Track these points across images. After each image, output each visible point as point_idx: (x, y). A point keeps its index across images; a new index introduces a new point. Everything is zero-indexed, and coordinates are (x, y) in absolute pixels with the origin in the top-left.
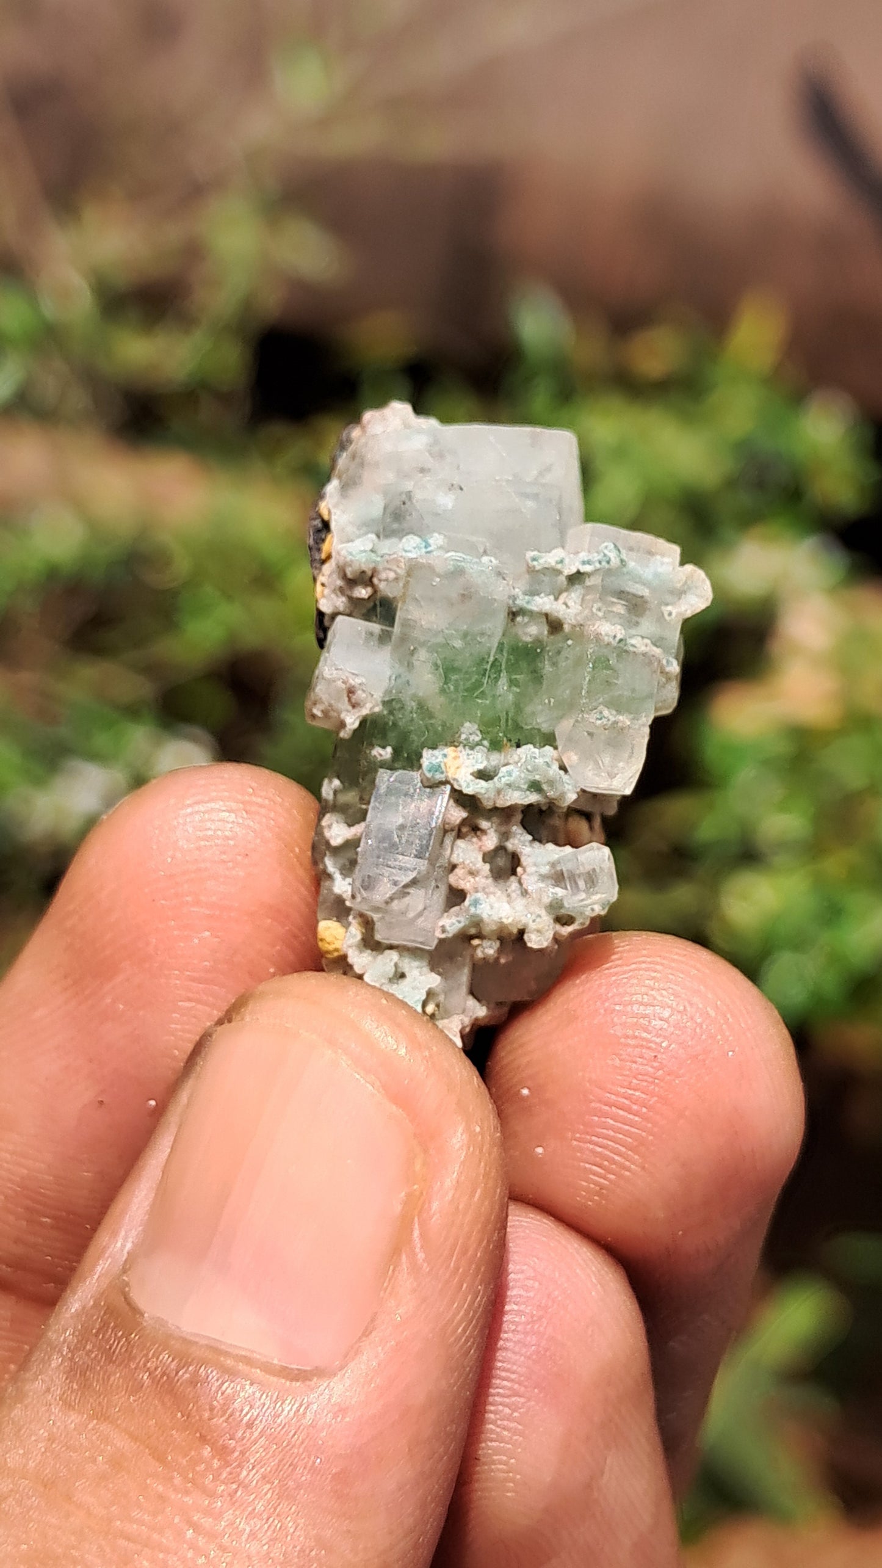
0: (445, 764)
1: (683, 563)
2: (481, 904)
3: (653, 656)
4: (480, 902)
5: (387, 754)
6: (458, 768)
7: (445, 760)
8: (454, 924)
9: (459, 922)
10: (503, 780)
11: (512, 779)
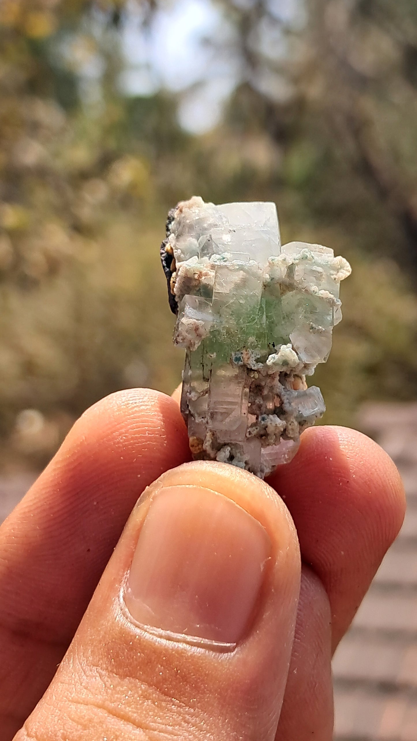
0: (243, 357)
1: (335, 256)
2: (266, 419)
3: (330, 298)
4: (266, 418)
5: (214, 356)
6: (248, 358)
7: (243, 355)
8: (254, 430)
9: (257, 429)
10: (271, 361)
11: (275, 360)
